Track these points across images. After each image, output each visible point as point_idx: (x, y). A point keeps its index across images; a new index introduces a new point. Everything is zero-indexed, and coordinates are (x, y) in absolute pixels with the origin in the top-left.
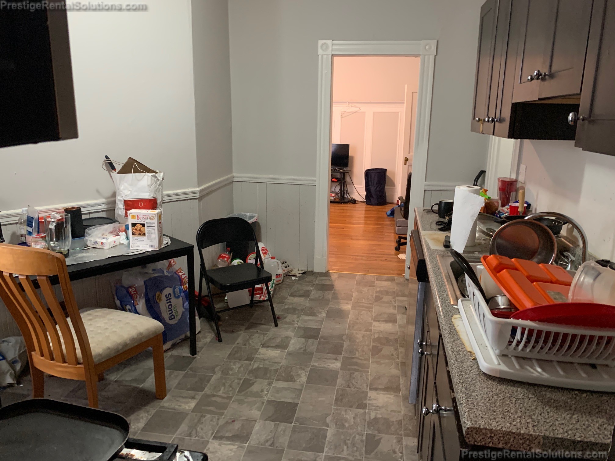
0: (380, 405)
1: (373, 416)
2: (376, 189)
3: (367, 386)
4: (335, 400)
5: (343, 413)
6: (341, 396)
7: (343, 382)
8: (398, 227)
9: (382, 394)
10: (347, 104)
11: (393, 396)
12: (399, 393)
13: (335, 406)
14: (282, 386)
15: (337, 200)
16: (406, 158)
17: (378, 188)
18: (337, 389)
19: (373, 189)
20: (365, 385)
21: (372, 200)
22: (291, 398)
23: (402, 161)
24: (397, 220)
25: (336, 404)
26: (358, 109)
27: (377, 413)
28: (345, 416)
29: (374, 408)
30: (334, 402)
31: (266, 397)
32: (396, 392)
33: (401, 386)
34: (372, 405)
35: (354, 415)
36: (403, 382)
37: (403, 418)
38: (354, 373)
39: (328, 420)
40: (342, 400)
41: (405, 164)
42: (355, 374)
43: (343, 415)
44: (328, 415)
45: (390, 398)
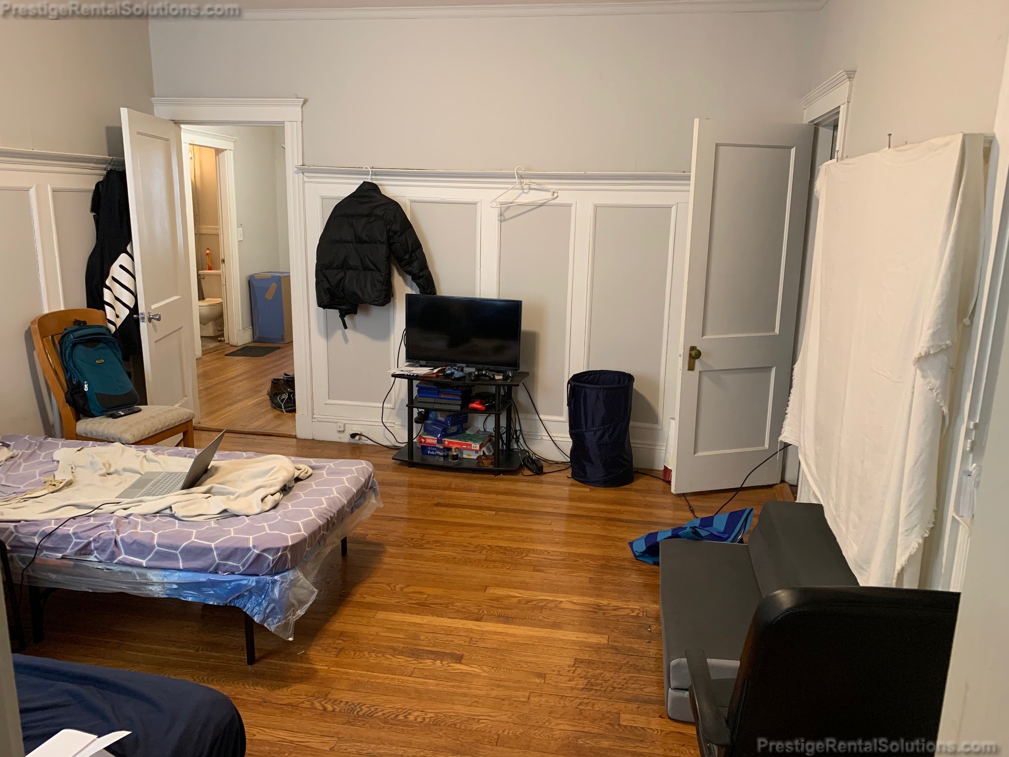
2: (601, 437)
8: (676, 689)
10: (517, 180)
15: (487, 464)
16: (693, 348)
17: (606, 436)
19: (591, 438)
21: (589, 469)
23: (680, 360)
24: (673, 663)
26: (548, 195)
41: (691, 368)
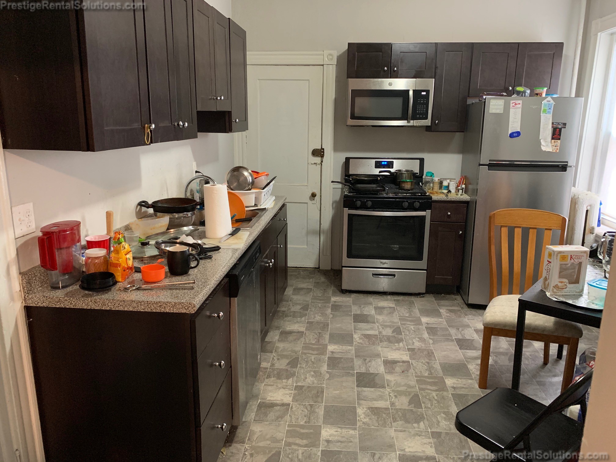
0: (282, 390)
1: (290, 381)
3: (292, 408)
4: (324, 392)
5: (315, 381)
6: (319, 396)
7: (317, 410)
9: (278, 400)
11: (267, 399)
12: (260, 402)
13: (324, 387)
14: (379, 402)
18: (323, 403)
20: (294, 409)
22: (365, 391)
25: (322, 389)
27: (286, 383)
28: (314, 379)
29: (289, 387)
30: (325, 390)
31: (389, 391)
32: (263, 403)
33: (256, 410)
34: (289, 389)
35: (306, 380)
36: (252, 414)
37: (264, 380)
38: (306, 422)
39: (327, 376)
40: (318, 392)
42: (304, 421)
43: (315, 380)
44: (328, 379)
45: (271, 397)
